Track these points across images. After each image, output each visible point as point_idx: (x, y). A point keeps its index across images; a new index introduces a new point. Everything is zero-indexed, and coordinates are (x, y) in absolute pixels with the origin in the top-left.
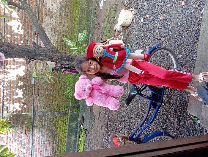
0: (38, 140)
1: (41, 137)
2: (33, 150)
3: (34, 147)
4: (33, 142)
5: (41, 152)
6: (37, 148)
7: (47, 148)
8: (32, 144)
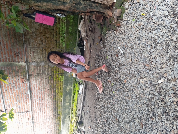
0: (35, 87)
1: (38, 85)
2: (32, 96)
3: (33, 93)
4: (31, 90)
5: (39, 98)
6: (36, 95)
7: (45, 95)
8: (30, 91)
